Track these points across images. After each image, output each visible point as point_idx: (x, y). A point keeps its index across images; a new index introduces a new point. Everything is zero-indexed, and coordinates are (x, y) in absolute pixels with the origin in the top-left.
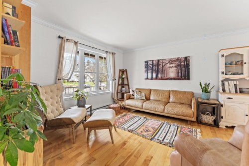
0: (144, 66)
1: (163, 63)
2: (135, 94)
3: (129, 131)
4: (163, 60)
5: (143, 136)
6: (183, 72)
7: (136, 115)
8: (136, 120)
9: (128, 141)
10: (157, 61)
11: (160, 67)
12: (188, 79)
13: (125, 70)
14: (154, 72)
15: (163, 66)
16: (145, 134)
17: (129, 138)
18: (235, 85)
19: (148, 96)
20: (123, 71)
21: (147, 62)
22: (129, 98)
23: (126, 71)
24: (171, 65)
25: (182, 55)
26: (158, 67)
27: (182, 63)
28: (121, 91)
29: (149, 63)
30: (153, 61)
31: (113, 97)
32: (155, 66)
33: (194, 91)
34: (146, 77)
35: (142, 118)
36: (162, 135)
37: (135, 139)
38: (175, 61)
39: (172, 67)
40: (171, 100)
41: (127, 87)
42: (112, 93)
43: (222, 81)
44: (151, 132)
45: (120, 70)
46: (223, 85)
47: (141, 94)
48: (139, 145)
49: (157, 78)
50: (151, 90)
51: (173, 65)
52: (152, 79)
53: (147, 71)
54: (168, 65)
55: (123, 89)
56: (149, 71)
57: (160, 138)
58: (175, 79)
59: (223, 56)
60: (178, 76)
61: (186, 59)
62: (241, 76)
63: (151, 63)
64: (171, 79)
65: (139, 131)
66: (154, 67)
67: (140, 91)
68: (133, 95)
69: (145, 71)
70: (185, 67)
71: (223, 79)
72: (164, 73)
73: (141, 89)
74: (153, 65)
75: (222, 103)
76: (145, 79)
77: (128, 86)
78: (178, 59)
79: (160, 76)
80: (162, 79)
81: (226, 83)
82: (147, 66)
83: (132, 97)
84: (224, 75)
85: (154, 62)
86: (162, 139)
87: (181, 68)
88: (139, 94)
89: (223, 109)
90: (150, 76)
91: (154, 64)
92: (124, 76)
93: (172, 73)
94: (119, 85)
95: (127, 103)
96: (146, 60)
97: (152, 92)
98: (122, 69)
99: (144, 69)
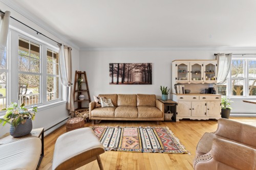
0: (109, 69)
1: (129, 67)
2: (101, 102)
3: (112, 150)
4: (129, 64)
5: (132, 151)
6: (147, 77)
7: (106, 127)
8: (110, 133)
9: (121, 164)
10: (123, 65)
11: (127, 71)
12: (151, 83)
13: (83, 72)
14: (120, 76)
15: (129, 70)
16: (132, 147)
17: (119, 160)
18: (183, 88)
19: (115, 103)
20: (79, 74)
21: (112, 65)
22: (94, 107)
23: (85, 73)
24: (137, 70)
25: (146, 62)
26: (124, 71)
27: (146, 69)
28: (78, 98)
29: (115, 66)
30: (118, 64)
31: (69, 108)
32: (121, 69)
33: (156, 94)
34: (111, 82)
35: (116, 129)
36: (147, 142)
37: (127, 158)
38: (140, 66)
39: (138, 72)
40: (138, 104)
41: (86, 93)
42: (67, 103)
43: (175, 85)
44: (136, 143)
45: (77, 73)
46: (176, 88)
47: (107, 101)
48: (136, 164)
49: (123, 83)
50: (117, 96)
51: (138, 70)
52: (118, 83)
53: (112, 75)
54: (134, 69)
55: (82, 96)
56: (114, 75)
57: (148, 147)
58: (140, 83)
59: (176, 65)
60: (143, 81)
61: (149, 65)
62: (186, 81)
63: (117, 67)
64: (136, 83)
65: (124, 146)
66: (120, 71)
67: (105, 97)
68: (99, 103)
69: (110, 75)
70: (148, 72)
71: (177, 83)
72: (130, 77)
73: (105, 95)
74: (118, 68)
75: (177, 102)
76: (110, 84)
77: (88, 92)
78: (143, 65)
79: (126, 80)
80: (128, 83)
81: (178, 86)
82: (112, 70)
83: (98, 105)
84: (177, 81)
85: (120, 65)
86: (150, 147)
87: (145, 73)
88: (106, 101)
89: (177, 107)
90: (115, 81)
91: (120, 67)
92: (82, 80)
93: (137, 77)
94: (75, 91)
95: (93, 113)
96: (112, 62)
97: (119, 98)
98: (78, 70)
99: (109, 73)
